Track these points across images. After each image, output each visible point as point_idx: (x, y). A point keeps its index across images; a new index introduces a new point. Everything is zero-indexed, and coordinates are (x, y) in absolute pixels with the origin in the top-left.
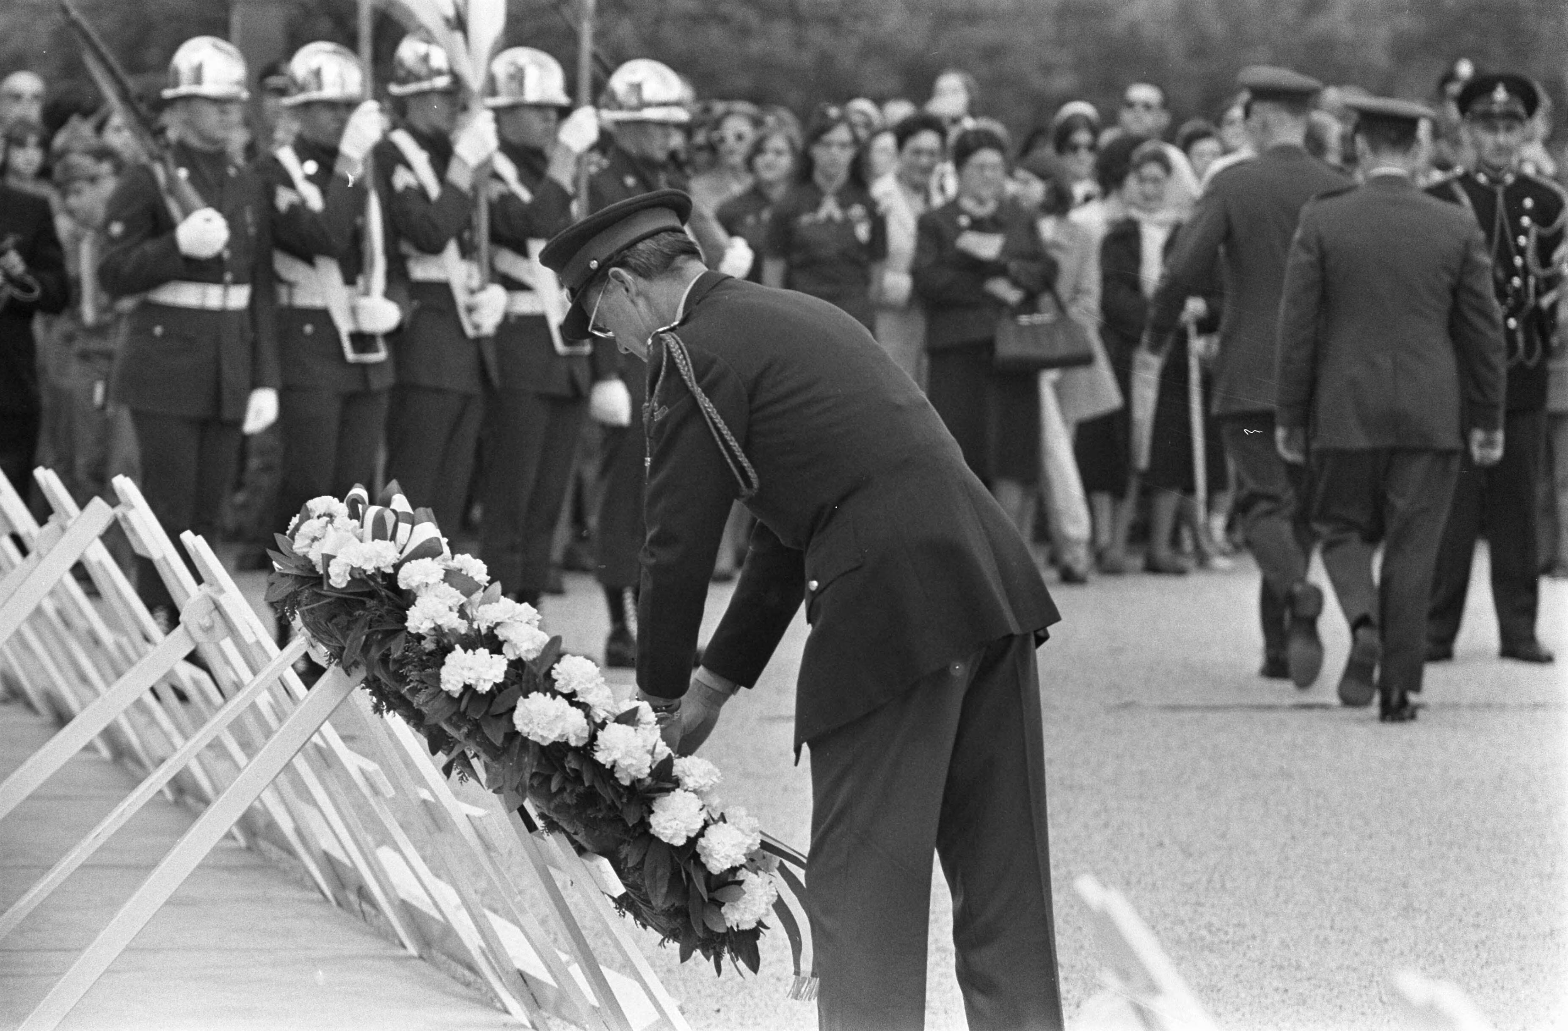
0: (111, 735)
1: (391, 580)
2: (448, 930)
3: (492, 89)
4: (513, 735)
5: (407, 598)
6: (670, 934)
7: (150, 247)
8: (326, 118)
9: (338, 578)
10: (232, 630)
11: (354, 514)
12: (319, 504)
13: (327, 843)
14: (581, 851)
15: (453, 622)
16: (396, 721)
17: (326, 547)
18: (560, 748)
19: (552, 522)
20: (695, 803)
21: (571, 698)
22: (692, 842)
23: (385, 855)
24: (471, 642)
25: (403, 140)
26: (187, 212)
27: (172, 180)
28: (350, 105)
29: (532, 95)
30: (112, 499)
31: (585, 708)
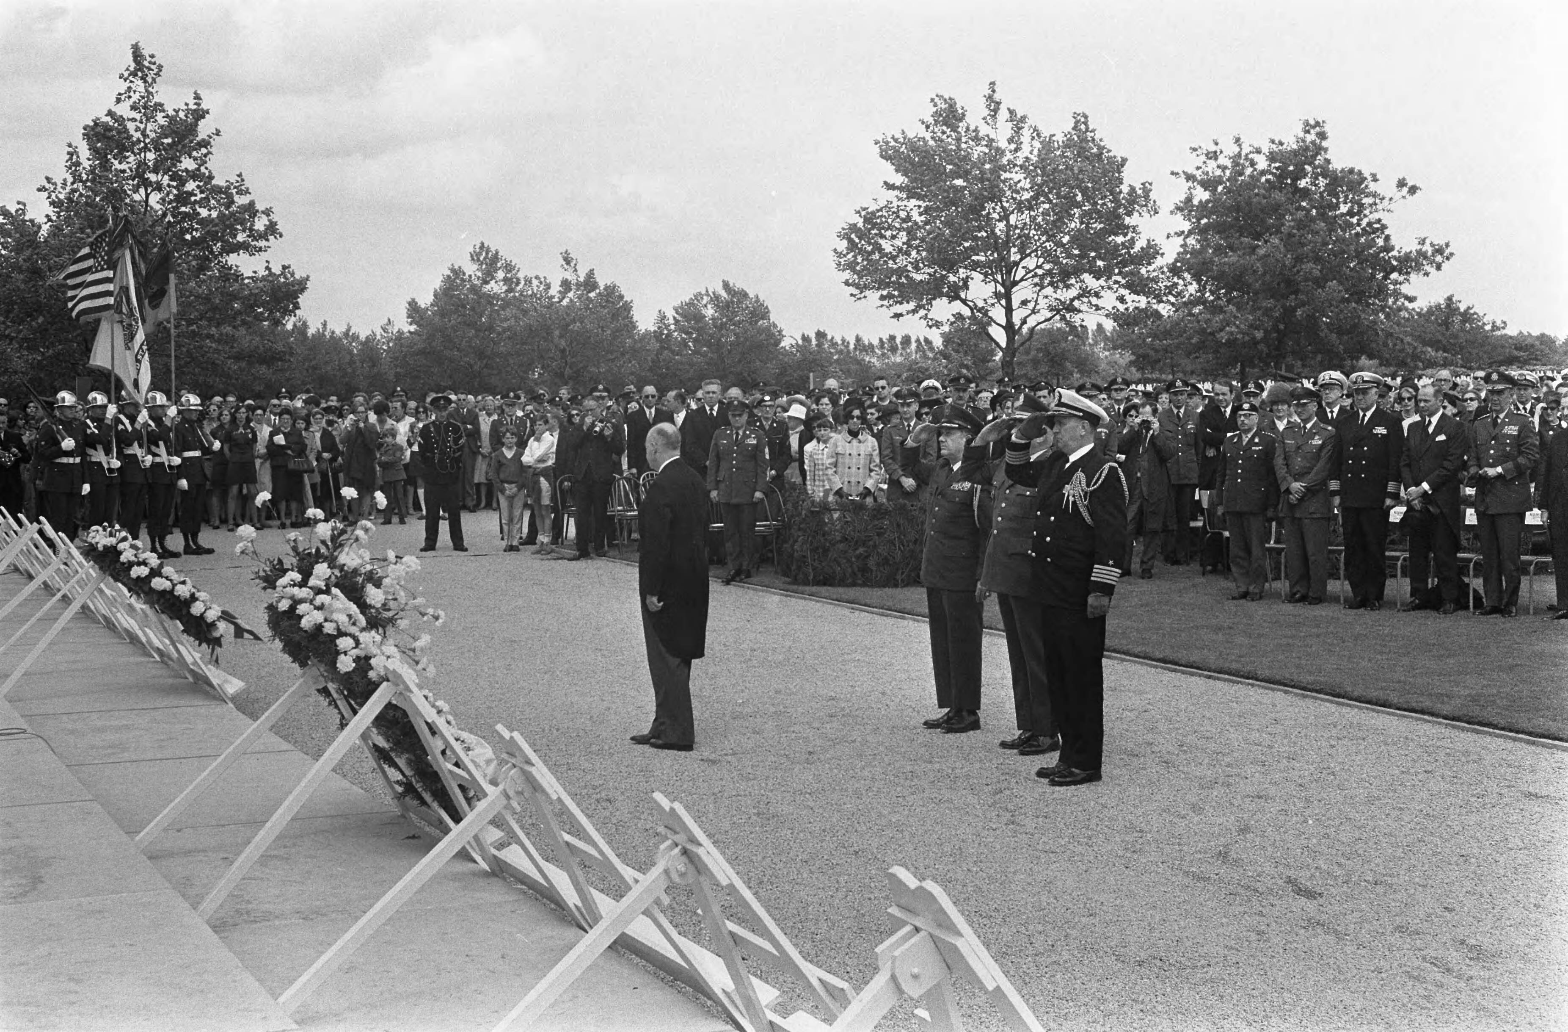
0: (45, 583)
1: (115, 548)
2: (137, 636)
3: (147, 402)
4: (151, 588)
5: (120, 553)
6: (196, 639)
7: (53, 448)
8: (98, 411)
9: (100, 547)
10: (73, 558)
11: (105, 530)
12: (94, 528)
13: (103, 612)
14: (171, 618)
15: (133, 559)
16: (120, 585)
17: (97, 540)
18: (164, 592)
19: (169, 515)
20: (202, 605)
21: (167, 578)
22: (202, 615)
23: (119, 615)
24: (139, 564)
25: (122, 417)
26: (63, 439)
27: (58, 429)
28: (105, 407)
29: (158, 403)
30: (39, 522)
31: (171, 580)
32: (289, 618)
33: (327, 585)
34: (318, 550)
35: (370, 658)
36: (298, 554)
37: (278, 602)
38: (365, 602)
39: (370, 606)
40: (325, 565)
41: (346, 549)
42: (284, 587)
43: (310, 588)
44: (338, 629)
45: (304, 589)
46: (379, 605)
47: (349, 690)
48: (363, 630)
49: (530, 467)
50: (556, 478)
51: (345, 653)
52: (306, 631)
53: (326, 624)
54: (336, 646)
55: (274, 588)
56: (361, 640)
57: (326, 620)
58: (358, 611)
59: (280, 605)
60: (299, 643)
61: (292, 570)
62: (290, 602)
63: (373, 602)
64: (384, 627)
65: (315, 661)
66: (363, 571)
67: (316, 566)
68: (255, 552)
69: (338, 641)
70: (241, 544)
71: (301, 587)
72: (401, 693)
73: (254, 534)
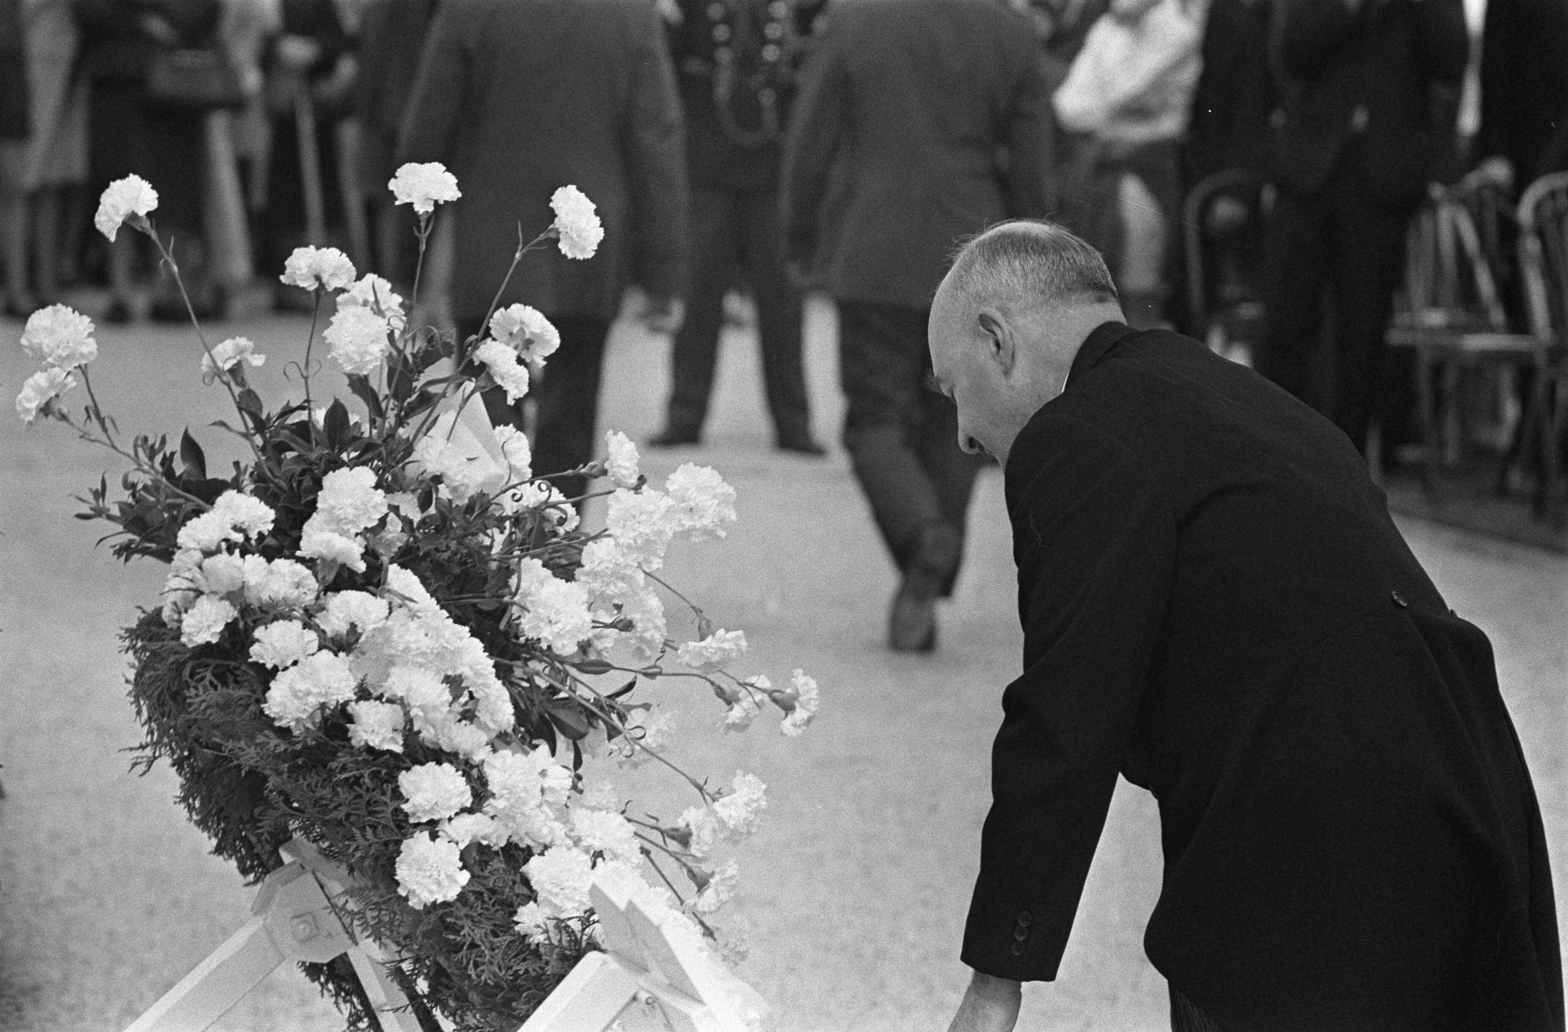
32: (222, 677)
33: (370, 555)
34: (337, 413)
35: (528, 853)
36: (261, 426)
37: (181, 609)
38: (513, 631)
39: (532, 648)
40: (366, 476)
41: (446, 419)
42: (208, 554)
43: (309, 563)
44: (410, 734)
45: (281, 564)
46: (567, 648)
47: (438, 978)
48: (501, 740)
49: (1087, 136)
50: (1187, 183)
51: (433, 828)
52: (285, 732)
53: (365, 711)
54: (398, 796)
55: (166, 554)
56: (495, 779)
57: (363, 694)
58: (487, 664)
59: (189, 622)
60: (256, 778)
61: (236, 485)
62: (226, 613)
63: (546, 634)
64: (576, 737)
65: (310, 849)
66: (509, 507)
67: (331, 480)
68: (93, 412)
69: (406, 780)
70: (41, 378)
71: (270, 555)
72: (653, 1002)
73: (90, 347)
